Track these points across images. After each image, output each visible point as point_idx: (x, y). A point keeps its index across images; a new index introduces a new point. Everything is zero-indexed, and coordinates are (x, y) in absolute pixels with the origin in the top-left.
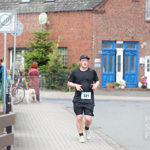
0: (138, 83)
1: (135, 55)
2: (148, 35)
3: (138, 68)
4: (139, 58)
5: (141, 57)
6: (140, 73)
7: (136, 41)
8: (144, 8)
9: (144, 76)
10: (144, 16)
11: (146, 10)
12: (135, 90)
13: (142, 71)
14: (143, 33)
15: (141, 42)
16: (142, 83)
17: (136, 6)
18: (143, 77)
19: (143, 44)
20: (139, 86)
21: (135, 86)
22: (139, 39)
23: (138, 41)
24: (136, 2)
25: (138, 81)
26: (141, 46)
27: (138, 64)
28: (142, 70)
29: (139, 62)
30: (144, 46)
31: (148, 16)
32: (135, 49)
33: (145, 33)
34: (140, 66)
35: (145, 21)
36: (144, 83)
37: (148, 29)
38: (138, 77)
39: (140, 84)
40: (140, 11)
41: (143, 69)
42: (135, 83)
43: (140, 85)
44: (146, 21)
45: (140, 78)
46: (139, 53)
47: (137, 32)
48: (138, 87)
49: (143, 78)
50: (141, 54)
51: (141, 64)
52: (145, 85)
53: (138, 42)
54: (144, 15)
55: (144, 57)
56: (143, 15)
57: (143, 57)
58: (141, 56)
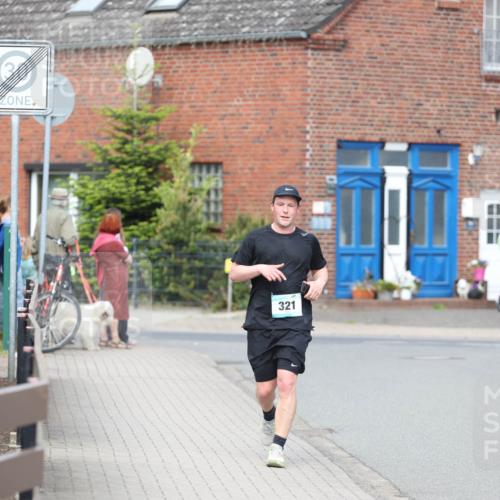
0: (457, 282)
1: (448, 188)
2: (491, 121)
3: (459, 232)
4: (461, 199)
5: (465, 196)
6: (464, 248)
7: (450, 141)
8: (476, 31)
9: (477, 257)
10: (479, 59)
11: (485, 39)
12: (449, 306)
13: (469, 244)
14: (473, 114)
15: (466, 146)
16: (469, 281)
17: (451, 25)
18: (475, 262)
19: (472, 151)
20: (460, 291)
21: (447, 291)
22: (460, 135)
23: (459, 140)
24: (452, 13)
25: (457, 275)
26: (467, 160)
27: (458, 218)
28: (470, 237)
29: (460, 212)
30: (478, 160)
31: (490, 59)
32: (448, 168)
33: (482, 116)
34: (464, 224)
35: (481, 77)
36: (477, 282)
37: (492, 101)
38: (458, 263)
39: (464, 287)
40: (464, 41)
41: (475, 237)
42: (446, 282)
43: (463, 289)
44: (483, 74)
45: (465, 266)
46: (459, 184)
47: (452, 113)
48: (457, 295)
49: (474, 266)
50: (466, 184)
51: (468, 219)
52: (480, 288)
53: (457, 145)
54: (478, 54)
55: (478, 196)
56: (476, 57)
57: (472, 195)
58: (468, 193)
